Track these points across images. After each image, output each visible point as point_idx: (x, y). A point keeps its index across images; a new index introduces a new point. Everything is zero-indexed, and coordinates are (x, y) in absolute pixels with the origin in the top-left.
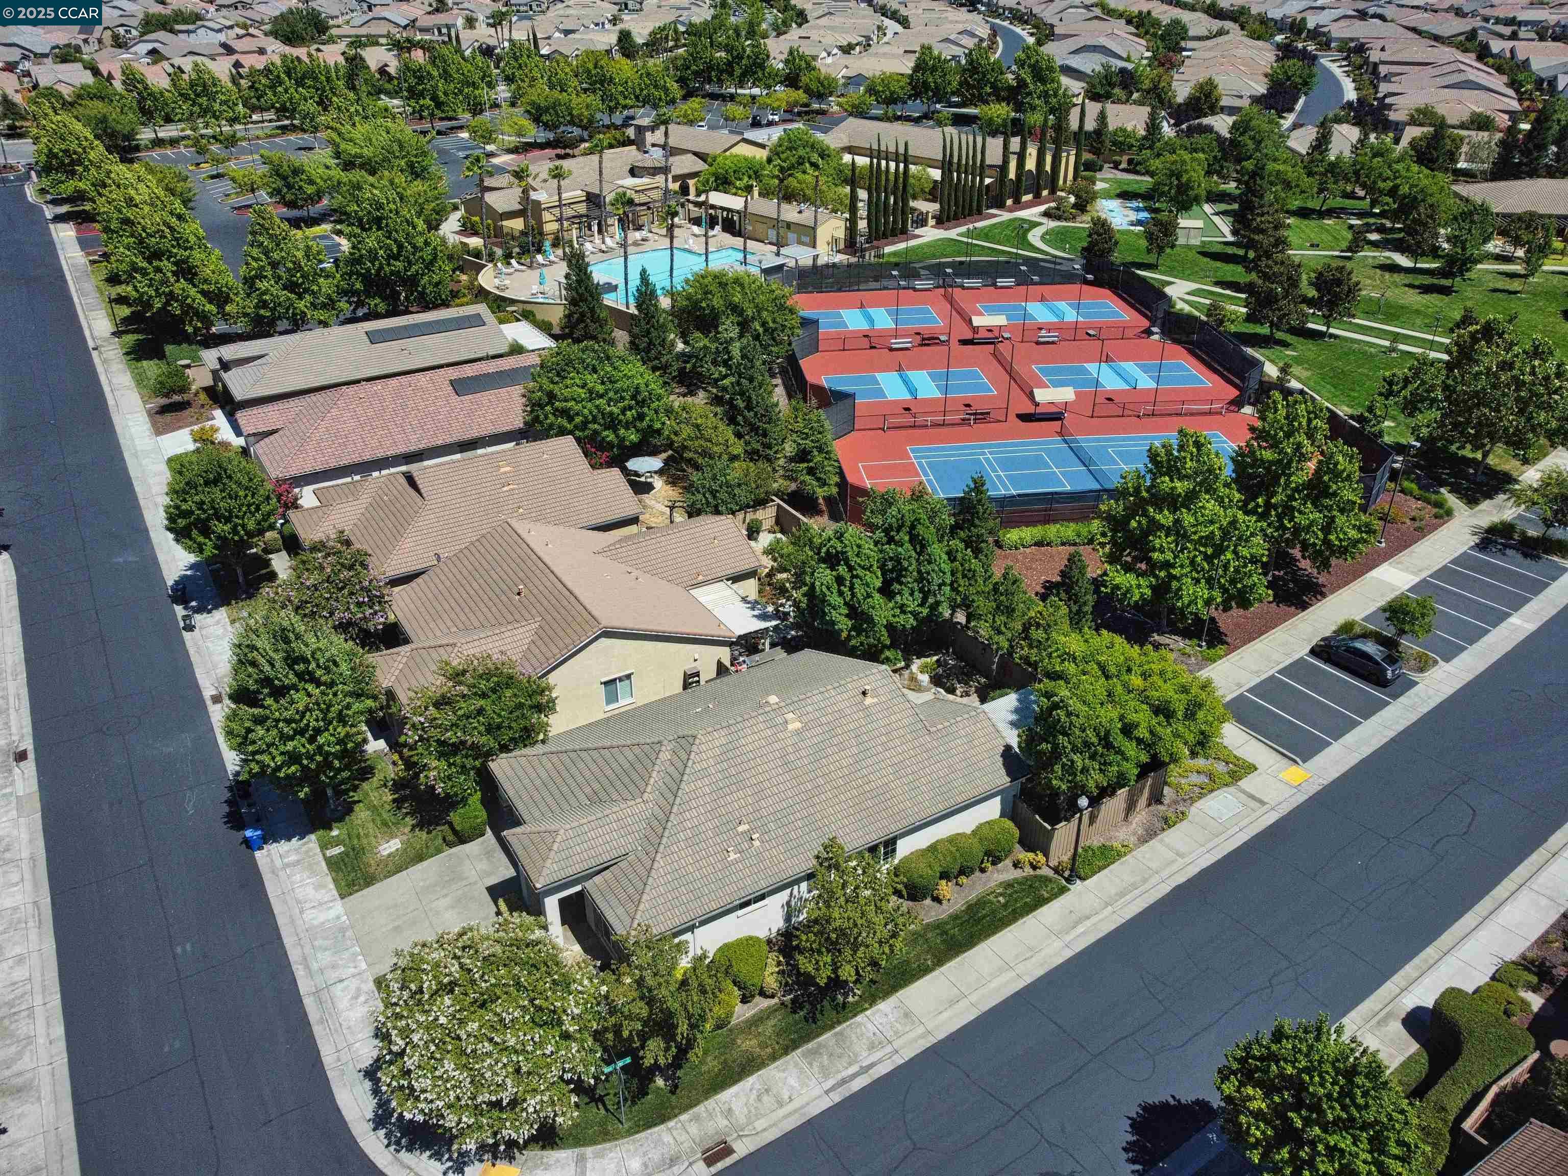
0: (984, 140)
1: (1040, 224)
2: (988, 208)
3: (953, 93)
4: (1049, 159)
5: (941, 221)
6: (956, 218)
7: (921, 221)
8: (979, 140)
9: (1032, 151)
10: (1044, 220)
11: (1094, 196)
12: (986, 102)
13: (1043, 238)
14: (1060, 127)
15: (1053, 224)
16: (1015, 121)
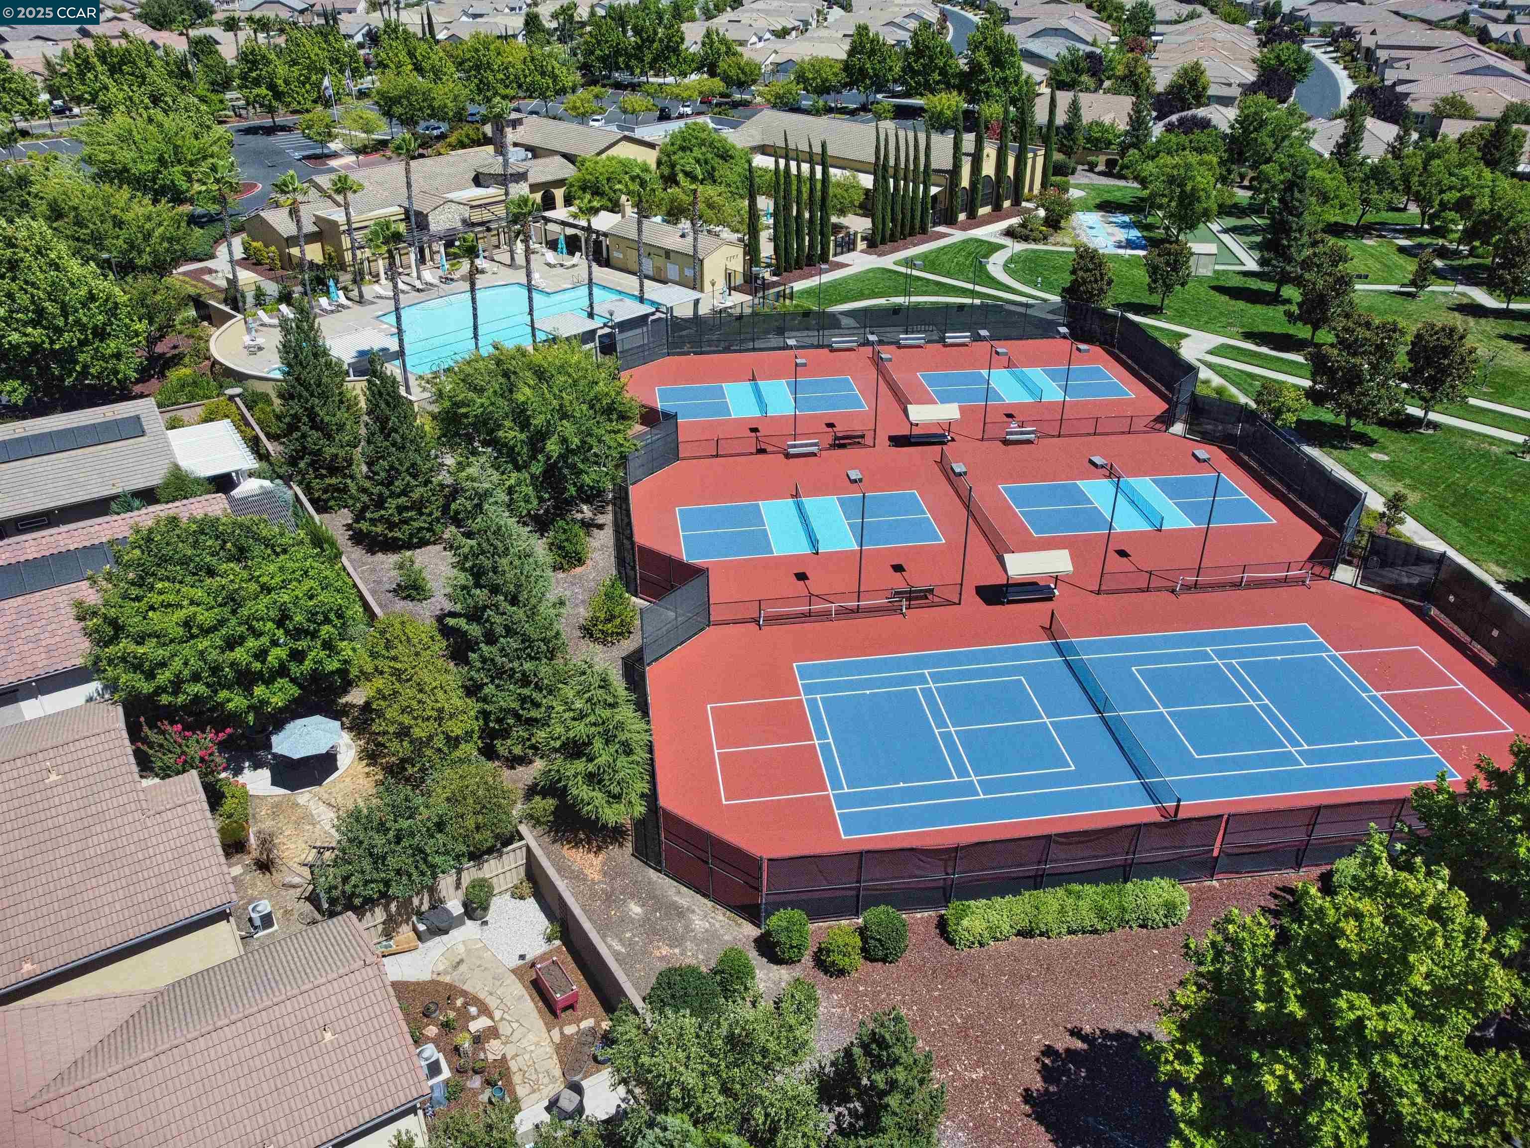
0: (928, 138)
1: (1003, 247)
2: (935, 224)
3: (895, 81)
4: (1011, 161)
5: (874, 243)
6: (893, 239)
7: (848, 245)
8: (922, 137)
9: (990, 152)
10: (1007, 241)
11: (1068, 209)
12: (933, 91)
13: (1006, 266)
14: (1023, 122)
15: (1019, 247)
16: (967, 114)
